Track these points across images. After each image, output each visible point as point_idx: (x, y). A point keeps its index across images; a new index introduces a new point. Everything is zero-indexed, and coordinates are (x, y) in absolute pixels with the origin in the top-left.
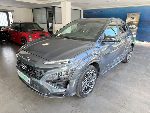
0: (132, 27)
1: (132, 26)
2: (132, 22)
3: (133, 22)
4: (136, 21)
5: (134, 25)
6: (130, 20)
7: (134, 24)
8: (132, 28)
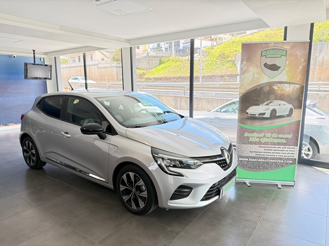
0: (274, 111)
1: (271, 107)
2: (270, 84)
3: (275, 88)
4: (290, 83)
5: (282, 100)
6: (256, 76)
7: (282, 98)
8: (274, 115)
